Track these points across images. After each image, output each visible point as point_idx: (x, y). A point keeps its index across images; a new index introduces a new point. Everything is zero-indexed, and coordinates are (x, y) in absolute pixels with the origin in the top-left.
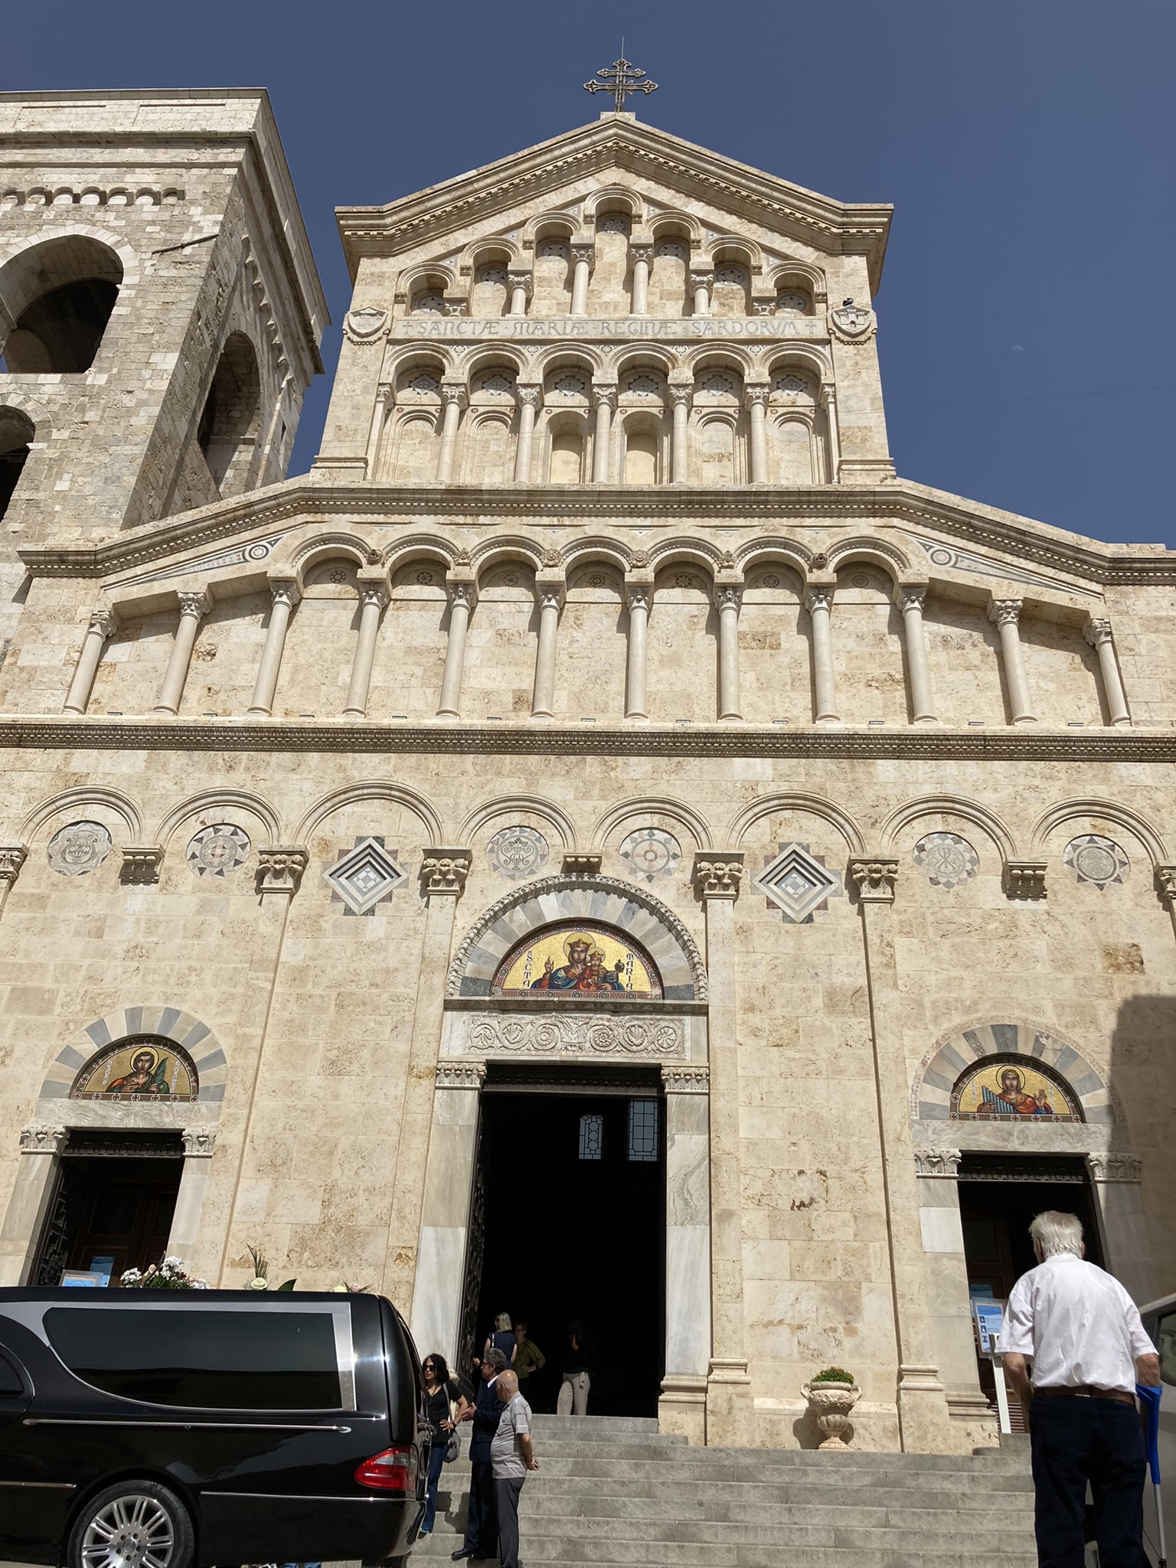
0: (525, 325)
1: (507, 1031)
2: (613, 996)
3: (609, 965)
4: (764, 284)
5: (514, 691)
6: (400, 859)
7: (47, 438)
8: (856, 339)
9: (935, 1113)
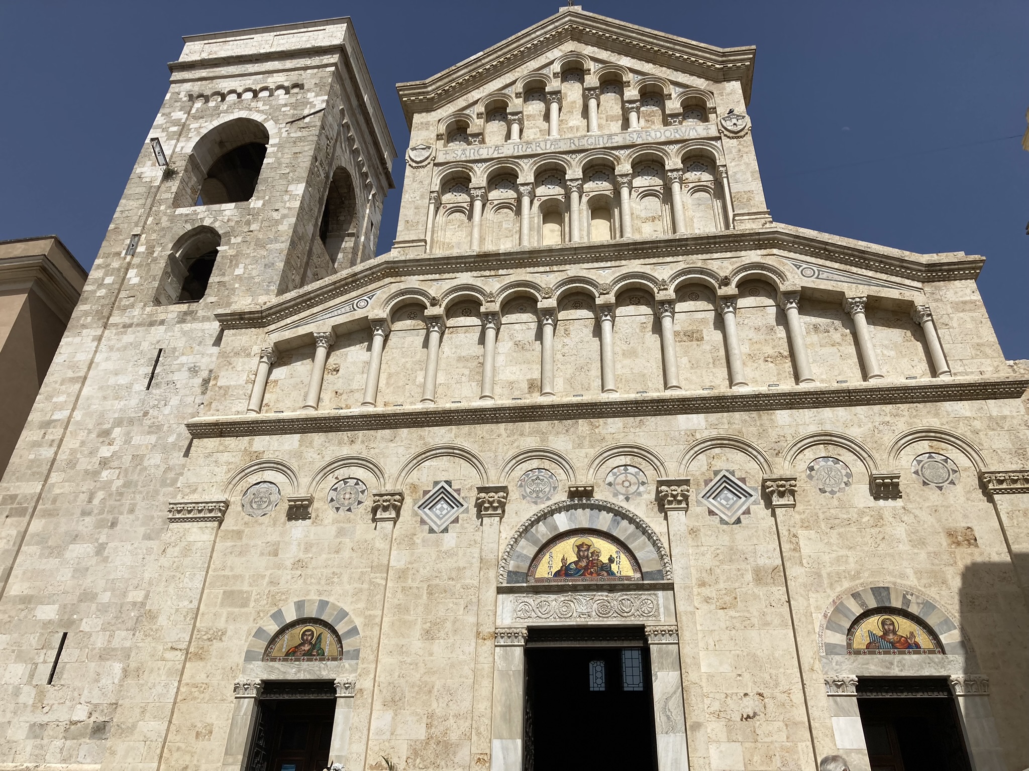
0: (520, 146)
1: (539, 606)
2: (608, 580)
3: (604, 559)
4: (674, 105)
5: (528, 380)
6: (462, 495)
7: (228, 243)
8: (738, 135)
9: (837, 650)
